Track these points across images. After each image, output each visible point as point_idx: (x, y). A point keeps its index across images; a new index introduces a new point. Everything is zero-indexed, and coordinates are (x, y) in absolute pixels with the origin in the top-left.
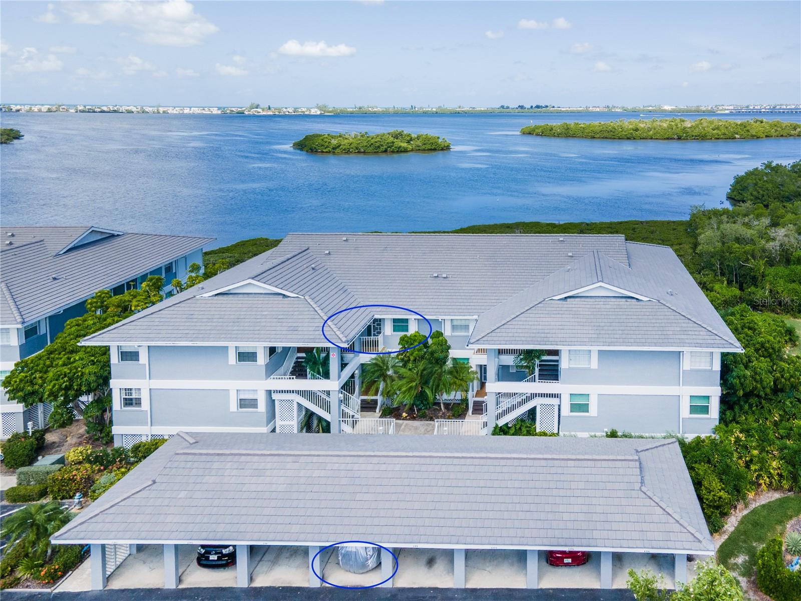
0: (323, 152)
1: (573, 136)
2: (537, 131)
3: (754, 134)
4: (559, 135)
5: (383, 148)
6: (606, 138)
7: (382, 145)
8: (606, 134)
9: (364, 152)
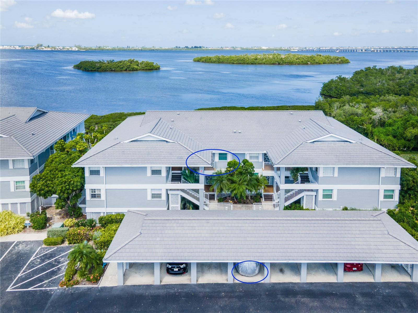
0: (92, 70)
1: (222, 63)
2: (202, 60)
3: (317, 62)
4: (214, 62)
5: (125, 69)
6: (240, 63)
7: (124, 67)
8: (240, 62)
9: (114, 71)
